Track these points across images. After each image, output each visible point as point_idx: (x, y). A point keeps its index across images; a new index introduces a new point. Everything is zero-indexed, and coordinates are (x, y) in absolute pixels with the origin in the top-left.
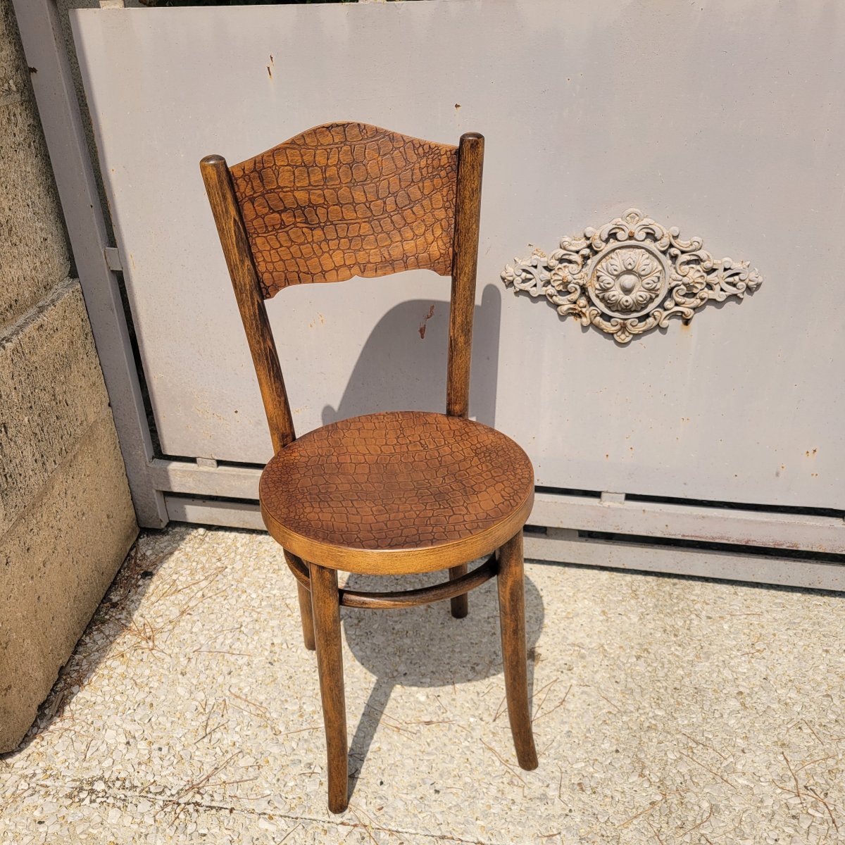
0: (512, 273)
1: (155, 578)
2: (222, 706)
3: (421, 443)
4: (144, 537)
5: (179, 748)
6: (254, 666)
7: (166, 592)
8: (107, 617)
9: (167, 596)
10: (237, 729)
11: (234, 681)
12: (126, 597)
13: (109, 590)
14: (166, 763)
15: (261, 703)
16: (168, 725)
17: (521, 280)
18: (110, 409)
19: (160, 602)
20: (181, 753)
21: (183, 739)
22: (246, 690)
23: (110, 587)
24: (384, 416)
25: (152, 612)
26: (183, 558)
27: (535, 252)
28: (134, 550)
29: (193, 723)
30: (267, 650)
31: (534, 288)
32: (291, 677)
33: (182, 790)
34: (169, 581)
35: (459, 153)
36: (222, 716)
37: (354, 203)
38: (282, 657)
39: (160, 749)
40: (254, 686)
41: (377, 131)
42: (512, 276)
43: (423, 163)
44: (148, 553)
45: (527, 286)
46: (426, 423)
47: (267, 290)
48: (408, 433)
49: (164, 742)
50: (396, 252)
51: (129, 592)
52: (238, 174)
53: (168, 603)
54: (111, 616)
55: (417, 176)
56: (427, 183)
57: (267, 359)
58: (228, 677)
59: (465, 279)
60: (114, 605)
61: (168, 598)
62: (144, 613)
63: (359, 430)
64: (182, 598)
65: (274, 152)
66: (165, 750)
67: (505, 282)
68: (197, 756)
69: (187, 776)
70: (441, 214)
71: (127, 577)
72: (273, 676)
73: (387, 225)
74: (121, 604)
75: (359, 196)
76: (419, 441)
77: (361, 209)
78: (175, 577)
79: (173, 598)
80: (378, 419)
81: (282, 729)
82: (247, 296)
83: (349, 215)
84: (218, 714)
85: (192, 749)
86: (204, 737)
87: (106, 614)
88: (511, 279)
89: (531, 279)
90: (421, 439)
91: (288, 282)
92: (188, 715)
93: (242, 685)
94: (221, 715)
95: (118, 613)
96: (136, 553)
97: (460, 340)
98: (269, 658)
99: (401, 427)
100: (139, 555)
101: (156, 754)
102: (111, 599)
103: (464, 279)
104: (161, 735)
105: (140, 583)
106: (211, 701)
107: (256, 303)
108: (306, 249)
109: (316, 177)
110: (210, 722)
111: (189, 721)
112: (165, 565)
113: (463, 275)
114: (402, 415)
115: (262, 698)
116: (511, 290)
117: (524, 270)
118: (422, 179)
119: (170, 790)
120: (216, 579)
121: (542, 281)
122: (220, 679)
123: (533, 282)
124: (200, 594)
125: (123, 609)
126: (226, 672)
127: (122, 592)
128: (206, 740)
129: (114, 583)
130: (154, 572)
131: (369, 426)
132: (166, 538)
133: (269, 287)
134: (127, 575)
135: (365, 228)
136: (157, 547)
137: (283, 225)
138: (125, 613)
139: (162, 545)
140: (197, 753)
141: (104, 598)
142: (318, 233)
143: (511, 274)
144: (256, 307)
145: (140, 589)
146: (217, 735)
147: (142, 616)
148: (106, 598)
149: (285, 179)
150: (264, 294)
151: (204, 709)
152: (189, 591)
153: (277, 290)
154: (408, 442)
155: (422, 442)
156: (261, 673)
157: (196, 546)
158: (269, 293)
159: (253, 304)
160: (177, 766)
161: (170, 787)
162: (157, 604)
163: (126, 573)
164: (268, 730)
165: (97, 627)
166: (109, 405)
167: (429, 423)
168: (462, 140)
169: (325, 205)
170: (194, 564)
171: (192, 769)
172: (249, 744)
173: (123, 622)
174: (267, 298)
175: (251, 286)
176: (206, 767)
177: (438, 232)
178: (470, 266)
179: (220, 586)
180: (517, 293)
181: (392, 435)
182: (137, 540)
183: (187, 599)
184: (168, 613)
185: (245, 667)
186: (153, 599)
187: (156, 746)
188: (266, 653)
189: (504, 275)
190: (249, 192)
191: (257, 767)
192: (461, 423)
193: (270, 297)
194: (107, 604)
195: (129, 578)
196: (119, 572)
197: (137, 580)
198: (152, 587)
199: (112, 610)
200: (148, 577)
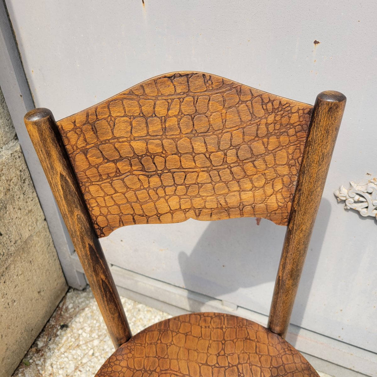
0: (346, 194)
1: (69, 329)
3: (238, 369)
4: (71, 292)
7: (71, 345)
8: (31, 361)
9: (71, 349)
12: (46, 345)
13: (38, 337)
17: (353, 201)
18: (45, 223)
19: (66, 354)
23: (40, 334)
24: (212, 318)
25: (58, 363)
26: (89, 315)
27: (372, 181)
28: (62, 303)
31: (366, 209)
34: (75, 335)
35: (313, 113)
37: (193, 154)
41: (223, 83)
42: (345, 197)
43: (271, 119)
44: (70, 306)
45: (358, 207)
46: (246, 339)
47: (102, 231)
48: (228, 350)
50: (233, 200)
51: (50, 341)
53: (70, 356)
54: (34, 361)
55: (263, 130)
56: (273, 139)
57: (100, 288)
59: (301, 235)
60: (38, 351)
61: (71, 351)
62: (54, 362)
63: (186, 335)
64: (79, 354)
65: (109, 104)
67: (337, 200)
70: (284, 170)
71: (53, 325)
73: (226, 175)
74: (42, 350)
75: (199, 147)
76: (237, 366)
77: (200, 160)
78: (80, 332)
79: (74, 352)
80: (205, 321)
82: (77, 240)
83: (187, 163)
87: (31, 358)
88: (344, 199)
89: (363, 202)
90: (239, 363)
91: (122, 223)
95: (38, 359)
96: (63, 305)
97: (287, 282)
99: (224, 339)
100: (64, 307)
102: (38, 345)
105: (58, 333)
107: (87, 246)
108: (142, 195)
109: (155, 127)
112: (77, 320)
113: (299, 231)
114: (228, 320)
116: (342, 206)
117: (357, 194)
118: (268, 135)
120: (104, 340)
121: (374, 206)
123: (365, 205)
124: (91, 352)
125: (42, 356)
127: (45, 340)
129: (43, 330)
130: (70, 324)
131: (196, 331)
132: (84, 294)
133: (103, 228)
134: (53, 323)
135: (203, 177)
136: (77, 302)
137: (118, 172)
138: (42, 360)
139: (80, 301)
141: (34, 343)
142: (155, 180)
143: (344, 195)
144: (87, 249)
145: (57, 338)
147: (52, 365)
148: (34, 344)
149: (121, 130)
150: (99, 234)
152: (85, 348)
153: (111, 229)
154: (227, 365)
155: (240, 366)
158: (103, 233)
159: (84, 247)
162: (63, 356)
163: (52, 323)
165: (22, 369)
166: (45, 220)
167: (250, 339)
168: (319, 102)
169: (164, 154)
170: (95, 322)
173: (39, 368)
174: (101, 237)
175: (81, 233)
177: (278, 186)
178: (308, 225)
179: (106, 347)
180: (346, 210)
181: (213, 351)
182: (66, 294)
183: (82, 355)
184: (67, 366)
186: (62, 350)
189: (337, 194)
190: (81, 144)
192: (279, 347)
193: (105, 236)
194: (34, 349)
195: (53, 327)
196: (48, 321)
197: (57, 330)
198: (65, 338)
199: (36, 355)
200: (65, 329)
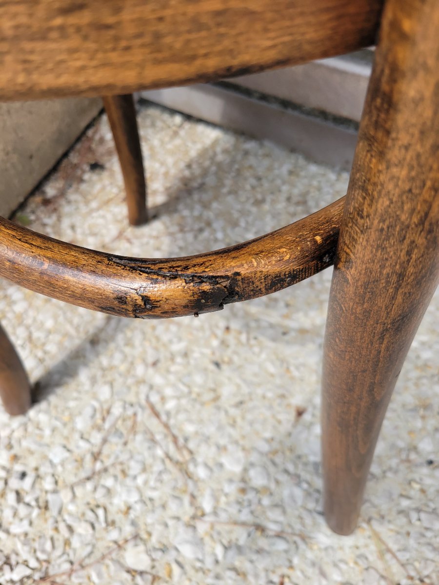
1: (105, 174)
2: (129, 423)
5: (48, 484)
6: (192, 362)
7: (112, 198)
8: (33, 217)
10: (140, 481)
11: (158, 380)
12: (63, 194)
13: (46, 178)
14: (22, 510)
15: (186, 440)
16: (47, 432)
19: (101, 212)
20: (50, 497)
21: (60, 469)
22: (171, 405)
25: (86, 226)
28: (92, 129)
29: (82, 444)
30: (216, 336)
32: (241, 403)
33: (28, 577)
36: (125, 444)
38: (236, 358)
39: (23, 475)
40: (184, 402)
49: (32, 462)
51: (69, 187)
53: (109, 216)
54: (39, 218)
58: (151, 371)
60: (46, 202)
62: (78, 224)
66: (29, 480)
68: (70, 514)
69: (43, 551)
72: (214, 390)
74: (55, 202)
81: (207, 505)
84: (121, 435)
85: (65, 496)
86: (88, 479)
87: (33, 212)
92: (81, 424)
93: (168, 392)
94: (123, 440)
96: (95, 132)
98: (218, 354)
100: (97, 137)
101: (14, 483)
102: (44, 193)
104: (33, 447)
105: (86, 177)
106: (117, 410)
110: (106, 450)
111: (77, 436)
115: (190, 429)
119: (12, 569)
122: (140, 370)
125: (55, 210)
126: (150, 360)
127: (61, 185)
128: (89, 486)
129: (55, 169)
130: (107, 165)
138: (54, 217)
140: (71, 508)
141: (36, 189)
145: (83, 186)
146: (109, 482)
147: (73, 227)
148: (38, 188)
151: (104, 419)
156: (198, 379)
157: (167, 139)
160: (36, 522)
161: (13, 562)
162: (95, 215)
163: (74, 158)
164: (186, 499)
171: (56, 536)
172: (149, 520)
173: (50, 230)
176: (76, 542)
184: (104, 232)
185: (179, 360)
186: (94, 205)
187: (18, 468)
188: (215, 343)
191: (149, 577)
194: (38, 199)
195: (76, 166)
196: (66, 155)
197: (84, 172)
198: (98, 187)
199: (42, 208)
200: (97, 171)
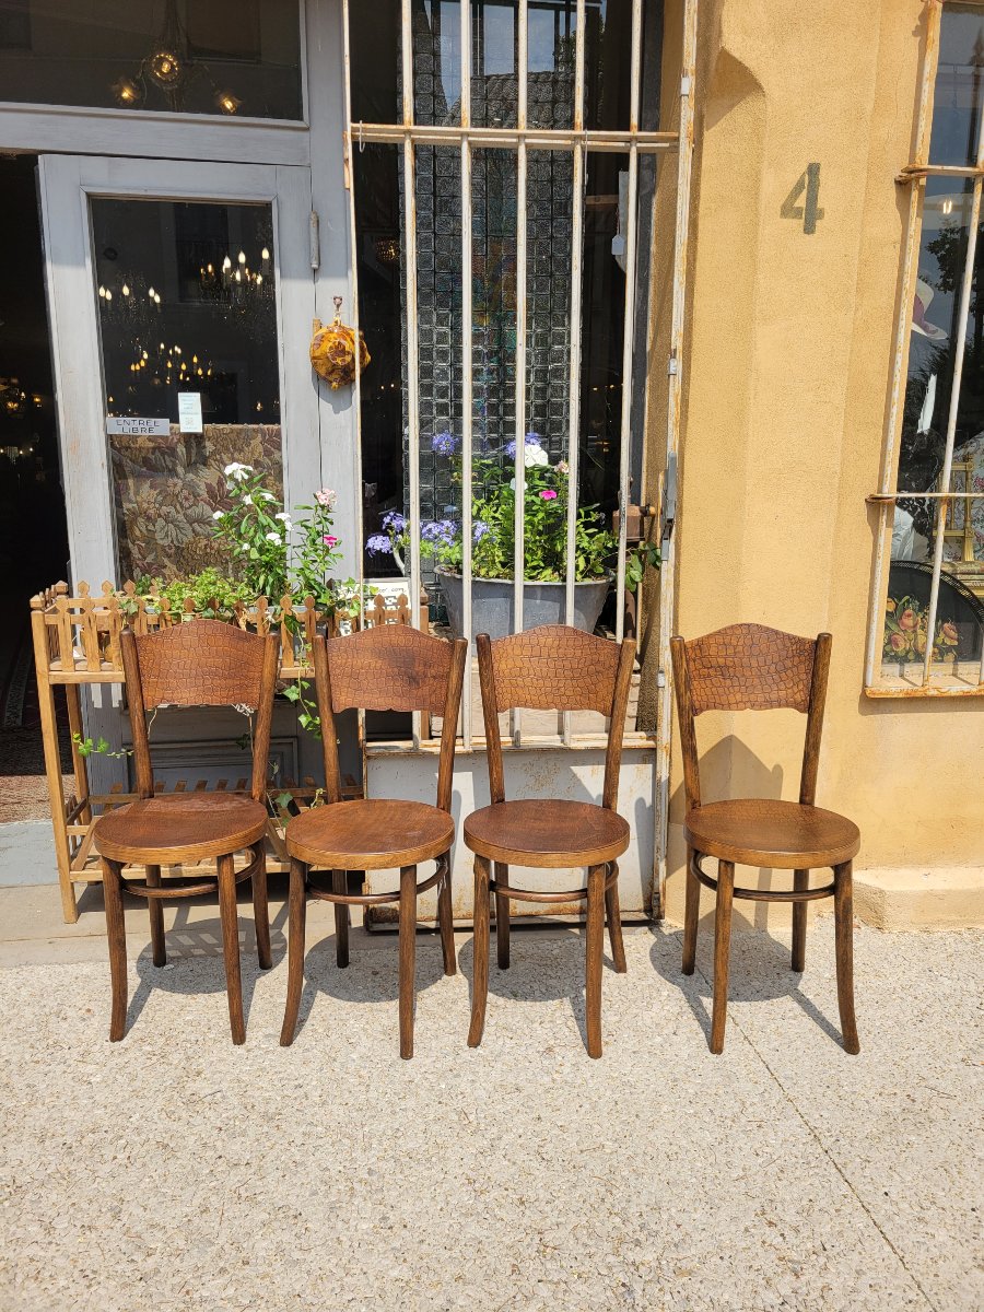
35: (817, 643)
37: (751, 667)
41: (768, 628)
43: (794, 647)
50: (774, 696)
52: (689, 646)
55: (790, 654)
56: (796, 659)
65: (709, 636)
70: (804, 677)
73: (770, 681)
75: (754, 664)
77: (755, 671)
83: (748, 674)
91: (708, 708)
103: (816, 716)
108: (721, 690)
109: (730, 651)
118: (794, 656)
135: (756, 681)
137: (709, 676)
142: (728, 682)
149: (713, 651)
153: (702, 711)
168: (819, 636)
169: (734, 666)
177: (801, 687)
190: (693, 656)
192: (809, 808)
